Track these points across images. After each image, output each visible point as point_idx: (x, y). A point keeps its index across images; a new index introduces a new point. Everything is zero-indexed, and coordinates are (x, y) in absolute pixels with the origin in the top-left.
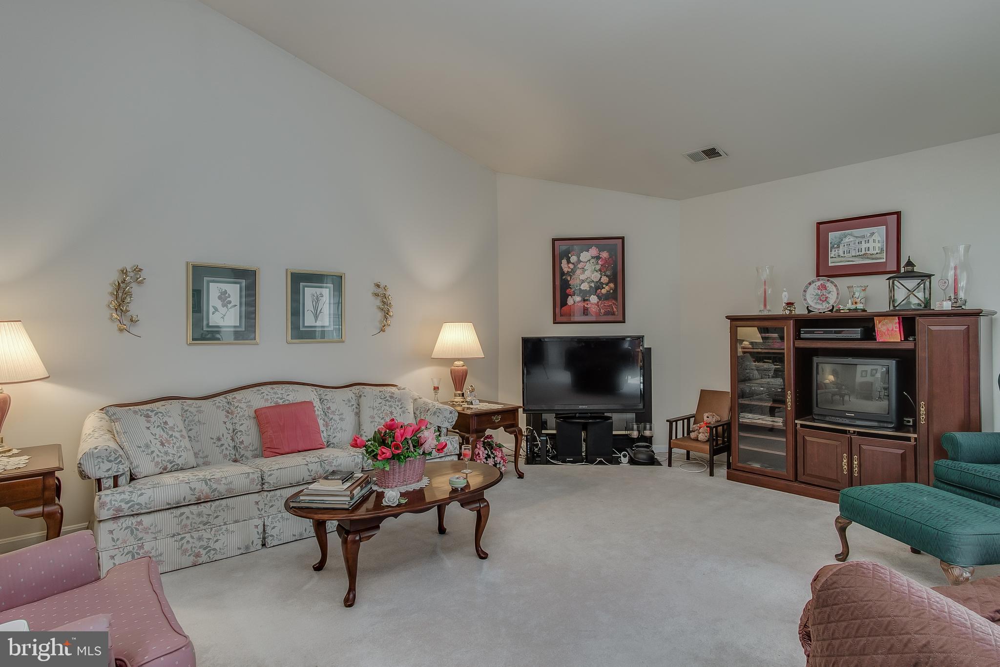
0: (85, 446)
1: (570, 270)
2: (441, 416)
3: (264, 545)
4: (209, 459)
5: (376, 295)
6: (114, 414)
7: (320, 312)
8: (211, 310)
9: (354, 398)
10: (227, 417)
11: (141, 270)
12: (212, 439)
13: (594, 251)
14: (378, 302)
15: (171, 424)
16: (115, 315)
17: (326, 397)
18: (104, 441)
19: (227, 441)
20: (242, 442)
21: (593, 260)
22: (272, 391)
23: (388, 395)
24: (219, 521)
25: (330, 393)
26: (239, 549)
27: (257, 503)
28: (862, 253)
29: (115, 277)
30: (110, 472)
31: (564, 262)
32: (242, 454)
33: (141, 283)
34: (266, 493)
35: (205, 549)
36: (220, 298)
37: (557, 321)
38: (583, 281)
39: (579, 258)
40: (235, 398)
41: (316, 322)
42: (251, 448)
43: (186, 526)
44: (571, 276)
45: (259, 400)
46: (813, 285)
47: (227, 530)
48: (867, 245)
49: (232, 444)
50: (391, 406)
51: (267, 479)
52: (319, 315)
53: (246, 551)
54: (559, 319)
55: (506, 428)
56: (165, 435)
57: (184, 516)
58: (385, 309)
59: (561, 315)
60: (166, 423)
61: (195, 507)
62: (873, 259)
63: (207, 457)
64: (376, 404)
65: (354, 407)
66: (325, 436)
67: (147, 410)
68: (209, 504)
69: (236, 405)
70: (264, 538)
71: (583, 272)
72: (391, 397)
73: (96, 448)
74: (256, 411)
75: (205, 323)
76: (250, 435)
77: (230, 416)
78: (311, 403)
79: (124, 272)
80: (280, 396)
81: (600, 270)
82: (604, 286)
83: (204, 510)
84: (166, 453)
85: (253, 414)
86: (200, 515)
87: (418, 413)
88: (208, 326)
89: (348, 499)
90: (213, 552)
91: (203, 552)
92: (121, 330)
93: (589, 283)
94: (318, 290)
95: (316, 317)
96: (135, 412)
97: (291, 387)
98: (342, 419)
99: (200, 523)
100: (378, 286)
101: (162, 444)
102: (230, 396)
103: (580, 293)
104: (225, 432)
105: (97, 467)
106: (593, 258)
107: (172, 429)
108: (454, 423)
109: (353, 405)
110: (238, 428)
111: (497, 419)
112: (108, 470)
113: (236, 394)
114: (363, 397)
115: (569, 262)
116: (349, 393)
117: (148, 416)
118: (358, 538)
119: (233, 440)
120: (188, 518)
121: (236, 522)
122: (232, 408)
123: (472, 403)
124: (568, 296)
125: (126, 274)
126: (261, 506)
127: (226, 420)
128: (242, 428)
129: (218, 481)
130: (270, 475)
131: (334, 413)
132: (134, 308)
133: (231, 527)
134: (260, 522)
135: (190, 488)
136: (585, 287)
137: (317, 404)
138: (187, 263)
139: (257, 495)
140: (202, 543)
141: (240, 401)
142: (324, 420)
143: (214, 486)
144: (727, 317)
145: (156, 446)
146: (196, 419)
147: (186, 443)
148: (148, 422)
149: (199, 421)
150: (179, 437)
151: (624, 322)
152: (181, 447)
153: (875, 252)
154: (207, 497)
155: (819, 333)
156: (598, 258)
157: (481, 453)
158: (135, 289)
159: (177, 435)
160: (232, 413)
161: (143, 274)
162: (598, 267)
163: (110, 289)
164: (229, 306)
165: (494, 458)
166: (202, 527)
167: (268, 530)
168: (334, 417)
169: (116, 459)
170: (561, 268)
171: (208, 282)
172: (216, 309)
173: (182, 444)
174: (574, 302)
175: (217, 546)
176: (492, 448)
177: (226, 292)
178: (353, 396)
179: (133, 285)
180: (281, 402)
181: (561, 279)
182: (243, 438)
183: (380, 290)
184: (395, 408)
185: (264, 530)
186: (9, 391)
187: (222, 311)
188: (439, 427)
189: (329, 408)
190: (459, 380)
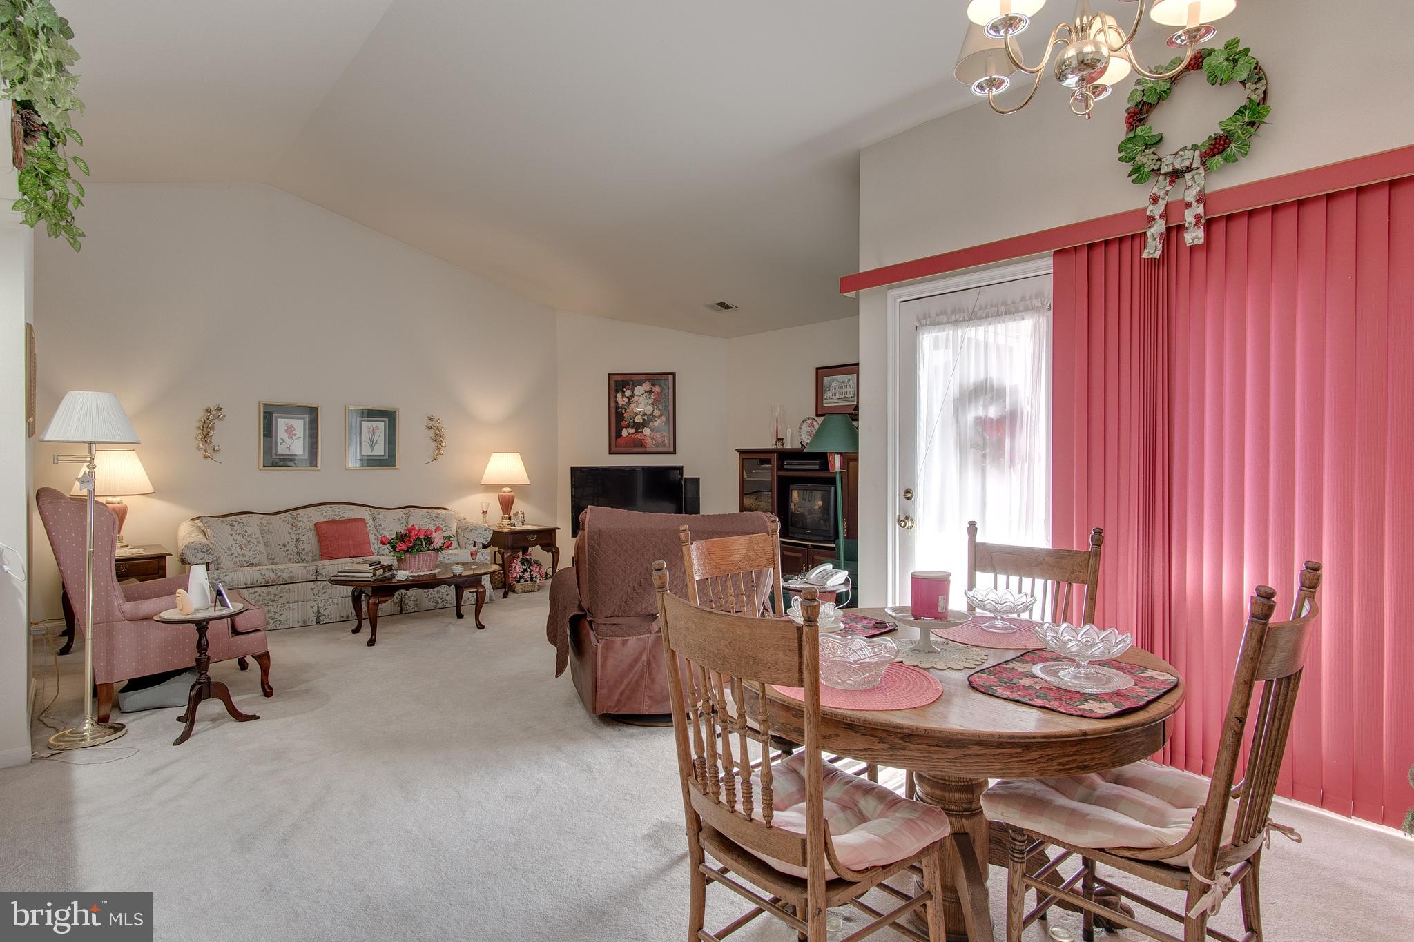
0: (183, 542)
1: (624, 404)
2: (477, 532)
3: (318, 623)
4: (276, 561)
5: (430, 428)
6: (207, 522)
7: (376, 443)
8: (279, 441)
9: (404, 517)
10: (291, 529)
11: (221, 409)
12: (279, 545)
13: (646, 386)
14: (431, 433)
15: (249, 532)
16: (201, 446)
17: (379, 516)
18: (198, 538)
19: (291, 547)
20: (303, 549)
21: (646, 394)
22: (330, 509)
23: (433, 515)
24: (283, 600)
25: (382, 513)
26: (298, 622)
27: (312, 589)
28: (843, 396)
29: (201, 415)
30: (203, 560)
31: (619, 395)
32: (303, 558)
33: (222, 419)
34: (319, 582)
35: (272, 619)
36: (286, 431)
37: (613, 451)
38: (637, 414)
39: (633, 392)
40: (299, 514)
41: (372, 451)
42: (311, 554)
43: (258, 601)
44: (626, 409)
45: (318, 516)
46: (805, 423)
47: (289, 607)
48: (846, 390)
49: (296, 551)
51: (320, 571)
52: (375, 445)
53: (304, 625)
54: (614, 449)
55: (543, 547)
56: (244, 541)
57: (257, 594)
58: (438, 438)
59: (616, 446)
60: (246, 531)
61: (265, 588)
62: (849, 402)
63: (274, 559)
65: (404, 525)
66: (376, 548)
67: (232, 521)
68: (276, 587)
69: (299, 519)
70: (318, 617)
71: (637, 406)
72: (437, 517)
73: (193, 543)
74: (315, 525)
75: (273, 452)
76: (310, 543)
77: (294, 529)
78: (363, 520)
79: (208, 410)
80: (336, 513)
81: (653, 404)
82: (656, 419)
83: (272, 590)
84: (243, 555)
85: (312, 527)
86: (268, 594)
87: (459, 531)
88: (276, 454)
89: (371, 575)
90: (278, 622)
91: (271, 622)
92: (206, 457)
93: (642, 416)
94: (375, 424)
95: (372, 447)
96: (223, 522)
97: (347, 507)
99: (269, 600)
100: (431, 419)
101: (241, 548)
102: (294, 513)
103: (634, 425)
104: (290, 540)
105: (194, 556)
106: (646, 392)
107: (250, 536)
108: (489, 539)
109: (402, 523)
110: (301, 538)
111: (533, 538)
112: (202, 559)
113: (299, 511)
114: (411, 517)
115: (623, 396)
116: (400, 513)
117: (232, 525)
118: (377, 602)
119: (296, 547)
120: (260, 595)
121: (296, 602)
122: (296, 522)
123: (514, 525)
124: (622, 428)
125: (210, 412)
126: (316, 591)
127: (291, 531)
128: (304, 538)
129: (282, 570)
130: (323, 569)
131: (384, 529)
132: (217, 439)
133: (293, 606)
134: (315, 604)
135: (261, 574)
136: (638, 419)
137: (369, 521)
138: (259, 402)
139: (312, 583)
140: (270, 615)
141: (302, 517)
142: (375, 535)
143: (279, 574)
144: (737, 450)
145: (236, 549)
146: (266, 529)
147: (261, 547)
148: (232, 530)
149: (271, 531)
150: (255, 542)
151: (675, 453)
152: (256, 550)
153: (850, 396)
154: (273, 581)
155: (796, 464)
156: (650, 392)
157: (517, 567)
158: (217, 424)
159: (254, 541)
160: (296, 526)
161: (223, 412)
162: (651, 401)
163: (198, 424)
164: (295, 438)
165: (530, 572)
166: (271, 603)
167: (322, 611)
169: (207, 551)
170: (616, 402)
171: (277, 418)
172: (283, 441)
173: (257, 548)
174: (629, 434)
175: (282, 618)
176: (530, 564)
177: (291, 426)
178: (403, 516)
179: (216, 421)
180: (337, 518)
181: (617, 413)
182: (305, 546)
183: (433, 423)
185: (318, 611)
186: (126, 501)
187: (289, 441)
188: (475, 542)
189: (380, 525)
190: (506, 504)
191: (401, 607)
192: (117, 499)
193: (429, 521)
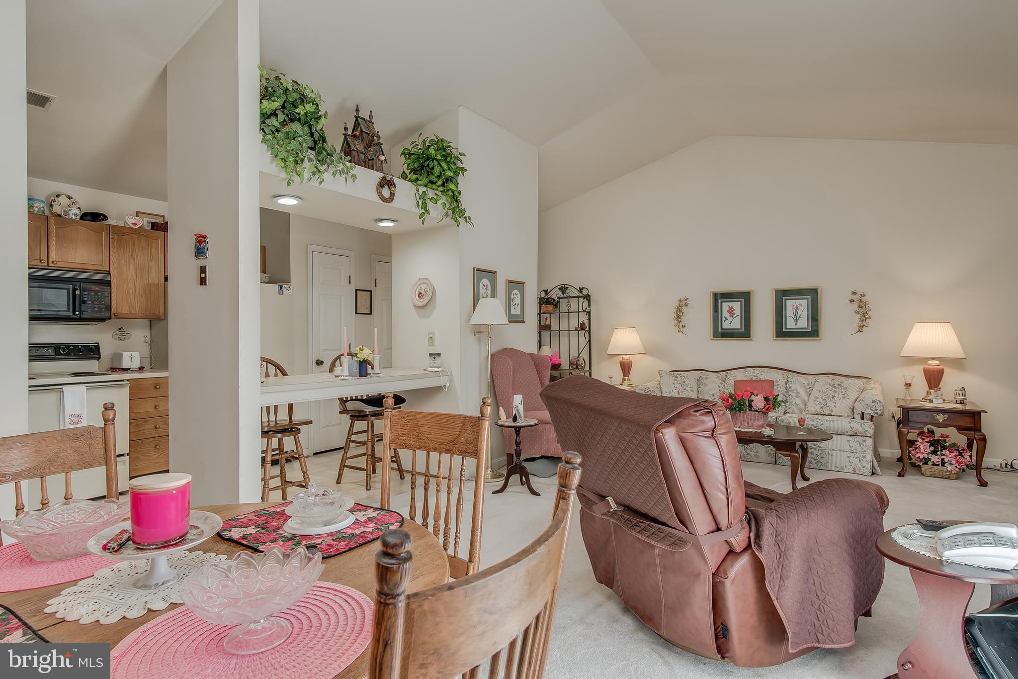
5: (852, 301)
7: (799, 317)
8: (724, 319)
10: (722, 383)
11: (688, 299)
12: (709, 394)
14: (855, 307)
15: (687, 383)
16: (676, 323)
17: (790, 379)
19: (718, 397)
22: (752, 371)
25: (794, 378)
29: (676, 304)
36: (728, 311)
41: (796, 325)
45: (743, 375)
50: (835, 392)
52: (798, 319)
55: (960, 430)
56: (682, 389)
58: (861, 313)
60: (684, 382)
64: (824, 389)
67: (678, 375)
69: (730, 376)
72: (839, 385)
74: (736, 382)
75: (720, 327)
77: (724, 384)
78: (771, 382)
79: (680, 301)
80: (756, 374)
85: (734, 383)
87: (856, 400)
88: (722, 329)
92: (679, 331)
94: (798, 302)
95: (796, 321)
97: (767, 370)
98: (797, 397)
100: (855, 294)
107: (687, 385)
111: (942, 417)
117: (676, 378)
122: (726, 379)
127: (720, 385)
131: (793, 391)
132: (684, 318)
137: (781, 383)
141: (732, 375)
149: (705, 383)
158: (685, 309)
159: (689, 389)
160: (725, 381)
161: (689, 301)
163: (674, 310)
164: (734, 316)
168: (792, 394)
172: (726, 319)
177: (732, 308)
179: (684, 307)
180: (754, 378)
183: (857, 297)
184: (839, 393)
186: (632, 358)
187: (730, 319)
188: (863, 413)
189: (790, 387)
190: (934, 379)
191: (776, 459)
192: (627, 357)
193: (830, 388)
